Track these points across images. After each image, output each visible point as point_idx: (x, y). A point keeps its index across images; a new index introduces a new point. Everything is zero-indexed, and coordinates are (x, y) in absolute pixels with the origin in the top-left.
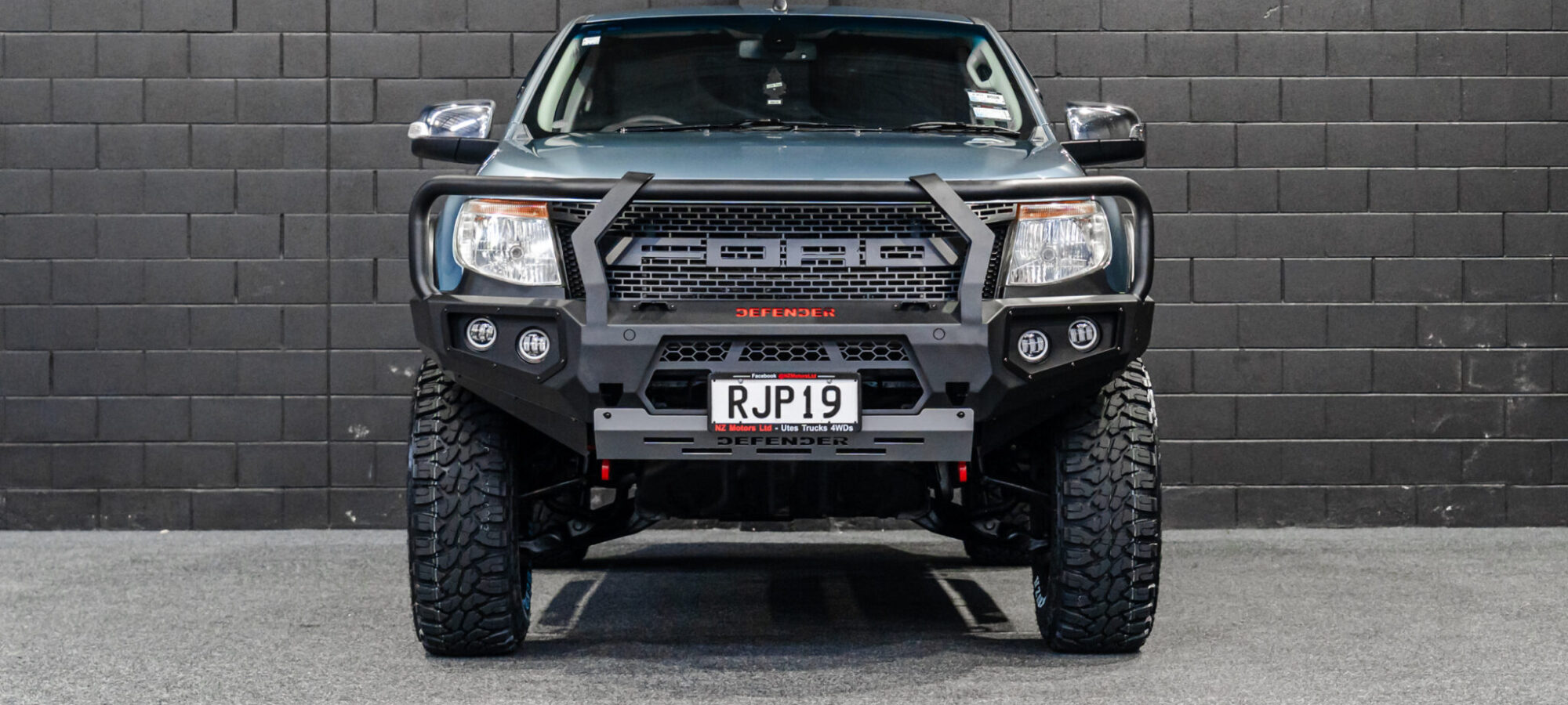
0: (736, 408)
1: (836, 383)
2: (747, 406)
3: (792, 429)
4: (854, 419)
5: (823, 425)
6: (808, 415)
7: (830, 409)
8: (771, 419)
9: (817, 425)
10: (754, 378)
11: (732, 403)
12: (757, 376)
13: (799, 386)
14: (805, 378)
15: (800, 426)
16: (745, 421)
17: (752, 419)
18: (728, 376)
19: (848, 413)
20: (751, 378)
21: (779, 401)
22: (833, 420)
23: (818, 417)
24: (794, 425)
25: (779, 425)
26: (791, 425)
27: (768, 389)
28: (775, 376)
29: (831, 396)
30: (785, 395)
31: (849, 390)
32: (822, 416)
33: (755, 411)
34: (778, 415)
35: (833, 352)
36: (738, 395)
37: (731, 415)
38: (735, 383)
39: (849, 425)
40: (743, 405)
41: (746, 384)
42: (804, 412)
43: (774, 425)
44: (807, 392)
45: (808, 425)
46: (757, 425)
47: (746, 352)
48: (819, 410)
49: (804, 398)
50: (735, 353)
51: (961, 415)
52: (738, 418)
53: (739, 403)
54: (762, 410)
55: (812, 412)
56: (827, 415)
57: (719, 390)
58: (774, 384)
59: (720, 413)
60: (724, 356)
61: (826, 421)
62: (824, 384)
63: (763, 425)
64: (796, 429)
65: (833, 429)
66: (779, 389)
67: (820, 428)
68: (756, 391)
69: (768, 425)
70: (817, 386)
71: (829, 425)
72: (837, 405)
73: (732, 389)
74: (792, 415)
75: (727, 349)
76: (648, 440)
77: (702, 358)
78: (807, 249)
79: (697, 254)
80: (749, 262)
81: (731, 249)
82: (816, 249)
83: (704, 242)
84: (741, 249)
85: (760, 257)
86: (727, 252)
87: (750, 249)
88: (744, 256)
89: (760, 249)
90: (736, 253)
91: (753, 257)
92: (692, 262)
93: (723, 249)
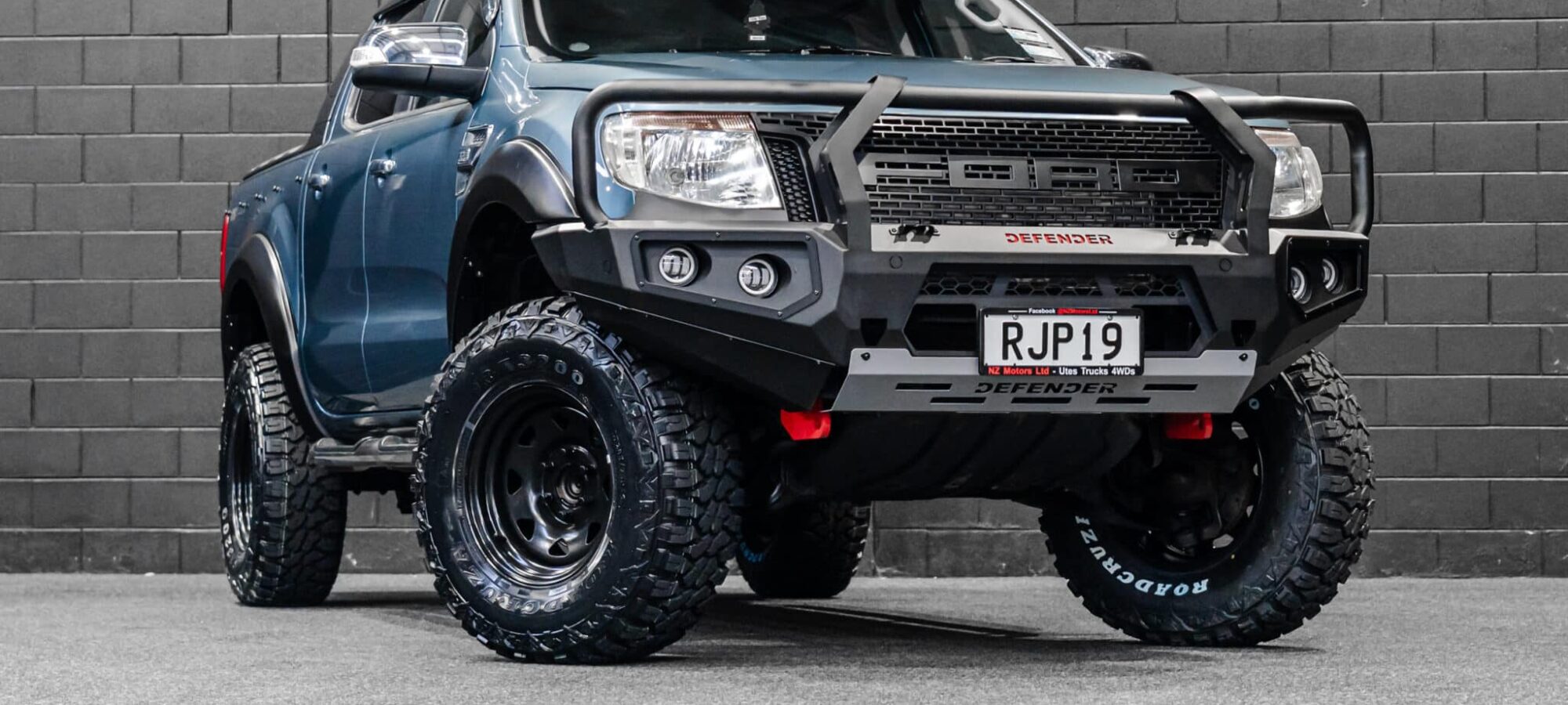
0: (1010, 347)
1: (1116, 320)
2: (1023, 346)
3: (1070, 372)
4: (1135, 361)
5: (1103, 368)
6: (1087, 356)
7: (1111, 349)
8: (1048, 361)
9: (1097, 367)
10: (1032, 314)
11: (1006, 342)
12: (1034, 311)
13: (1078, 323)
14: (1085, 314)
15: (1079, 369)
16: (1019, 363)
17: (1028, 361)
18: (1003, 312)
19: (1130, 355)
20: (1027, 314)
21: (1057, 341)
22: (1113, 362)
23: (1098, 360)
24: (1072, 368)
25: (1056, 368)
26: (1069, 367)
27: (1045, 326)
28: (1054, 311)
29: (1112, 335)
30: (1063, 333)
31: (1131, 327)
32: (1102, 357)
33: (1031, 351)
34: (1056, 357)
35: (1107, 287)
36: (1013, 333)
37: (1005, 356)
38: (1009, 319)
39: (1131, 367)
40: (1018, 344)
41: (1021, 320)
42: (1084, 353)
43: (1052, 368)
44: (1087, 331)
45: (1088, 367)
46: (1033, 368)
47: (1012, 285)
48: (1099, 350)
49: (1084, 336)
50: (1000, 286)
51: (1243, 358)
52: (1012, 360)
53: (1014, 342)
54: (1038, 351)
55: (1091, 353)
56: (1107, 357)
57: (993, 327)
58: (1051, 321)
59: (993, 356)
60: (989, 289)
61: (1106, 363)
62: (1105, 321)
63: (1040, 368)
64: (1075, 372)
65: (1114, 372)
66: (1057, 326)
67: (1101, 371)
68: (1033, 327)
69: (1045, 367)
70: (1098, 323)
71: (1110, 368)
72: (1117, 344)
73: (1006, 326)
74: (1070, 356)
75: (993, 282)
76: (901, 386)
77: (964, 291)
78: (1055, 169)
79: (938, 173)
80: (995, 183)
81: (974, 167)
82: (1065, 170)
83: (945, 160)
84: (986, 168)
85: (1007, 177)
86: (970, 171)
87: (995, 168)
88: (990, 176)
89: (1007, 168)
90: (981, 172)
91: (999, 177)
92: (933, 182)
93: (966, 167)
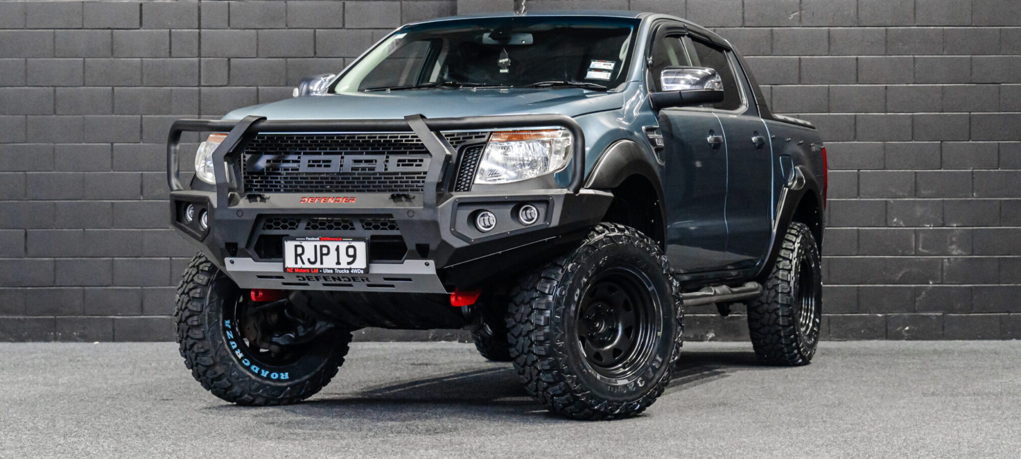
0: (299, 258)
1: (353, 244)
2: (305, 257)
3: (329, 271)
4: (364, 266)
5: (346, 269)
6: (338, 263)
7: (351, 259)
8: (318, 265)
9: (343, 269)
10: (308, 240)
11: (296, 255)
12: (309, 239)
13: (332, 245)
14: (335, 240)
15: (333, 269)
16: (304, 266)
17: (307, 265)
18: (294, 239)
19: (361, 263)
20: (305, 240)
21: (322, 255)
22: (352, 266)
23: (344, 265)
24: (330, 269)
25: (322, 269)
26: (328, 269)
27: (316, 246)
28: (318, 239)
29: (351, 252)
30: (325, 251)
31: (361, 247)
32: (346, 263)
33: (309, 260)
34: (322, 263)
35: (358, 225)
36: (299, 250)
37: (296, 263)
38: (298, 243)
39: (361, 269)
40: (303, 256)
41: (304, 244)
42: (336, 261)
43: (319, 269)
44: (337, 249)
45: (338, 269)
46: (310, 269)
47: (308, 224)
48: (344, 260)
49: (336, 253)
50: (303, 225)
51: (427, 264)
52: (300, 265)
53: (300, 255)
54: (313, 260)
55: (340, 261)
56: (349, 263)
57: (289, 247)
58: (319, 244)
59: (290, 262)
60: (297, 227)
61: (349, 267)
62: (347, 244)
63: (313, 269)
64: (332, 271)
65: (352, 271)
66: (322, 247)
67: (345, 271)
68: (309, 247)
69: (316, 269)
70: (343, 245)
71: (350, 269)
72: (354, 256)
73: (296, 246)
74: (329, 263)
75: (299, 223)
76: (259, 277)
77: (284, 227)
78: (356, 161)
79: (295, 165)
80: (323, 170)
81: (314, 161)
82: (360, 161)
83: (299, 158)
84: (319, 161)
85: (329, 166)
86: (311, 163)
87: (324, 161)
88: (320, 166)
89: (329, 161)
90: (316, 164)
91: (325, 166)
92: (292, 170)
93: (309, 161)
